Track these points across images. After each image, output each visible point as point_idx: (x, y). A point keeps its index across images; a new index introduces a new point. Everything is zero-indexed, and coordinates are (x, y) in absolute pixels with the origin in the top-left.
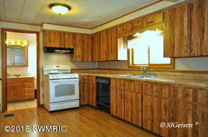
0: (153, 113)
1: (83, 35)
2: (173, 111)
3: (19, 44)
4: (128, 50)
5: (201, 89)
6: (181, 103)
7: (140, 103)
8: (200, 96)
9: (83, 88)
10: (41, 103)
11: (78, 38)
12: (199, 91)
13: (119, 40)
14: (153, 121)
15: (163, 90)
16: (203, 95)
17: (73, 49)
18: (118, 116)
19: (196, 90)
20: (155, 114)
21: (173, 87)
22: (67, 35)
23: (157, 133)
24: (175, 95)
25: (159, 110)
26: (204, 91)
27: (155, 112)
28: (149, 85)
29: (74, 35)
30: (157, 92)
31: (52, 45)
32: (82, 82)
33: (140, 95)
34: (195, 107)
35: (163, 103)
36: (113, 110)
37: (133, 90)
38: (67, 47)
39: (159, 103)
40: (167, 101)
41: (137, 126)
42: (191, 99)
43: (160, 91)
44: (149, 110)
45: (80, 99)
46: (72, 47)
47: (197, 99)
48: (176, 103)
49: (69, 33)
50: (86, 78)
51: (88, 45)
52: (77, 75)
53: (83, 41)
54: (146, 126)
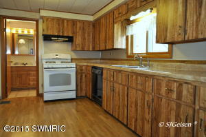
0: (137, 110)
1: (83, 22)
2: (155, 109)
3: (26, 33)
4: (127, 37)
5: (186, 83)
6: (164, 100)
7: (126, 97)
8: (185, 92)
9: (81, 79)
10: (40, 92)
11: (78, 25)
12: (184, 85)
13: (115, 26)
14: (136, 120)
15: (147, 83)
16: (188, 92)
17: (72, 37)
18: (107, 110)
19: (181, 84)
20: (139, 112)
21: (157, 79)
22: (65, 21)
23: (140, 134)
24: (159, 90)
25: (143, 108)
26: (190, 86)
27: (139, 109)
28: (134, 77)
29: (74, 22)
30: (141, 85)
31: (50, 33)
32: (79, 72)
33: (126, 88)
34: (179, 106)
35: (146, 99)
36: (104, 104)
37: (120, 82)
38: (65, 35)
39: (143, 99)
40: (151, 96)
41: (123, 124)
42: (174, 96)
43: (144, 84)
44: (133, 106)
45: (77, 90)
46: (71, 35)
47: (182, 97)
48: (160, 99)
49: (68, 20)
50: (84, 68)
51: (89, 33)
52: (73, 65)
53: (83, 28)
54: (130, 124)
